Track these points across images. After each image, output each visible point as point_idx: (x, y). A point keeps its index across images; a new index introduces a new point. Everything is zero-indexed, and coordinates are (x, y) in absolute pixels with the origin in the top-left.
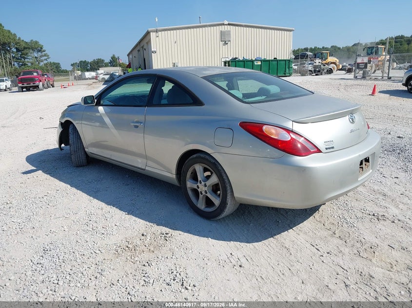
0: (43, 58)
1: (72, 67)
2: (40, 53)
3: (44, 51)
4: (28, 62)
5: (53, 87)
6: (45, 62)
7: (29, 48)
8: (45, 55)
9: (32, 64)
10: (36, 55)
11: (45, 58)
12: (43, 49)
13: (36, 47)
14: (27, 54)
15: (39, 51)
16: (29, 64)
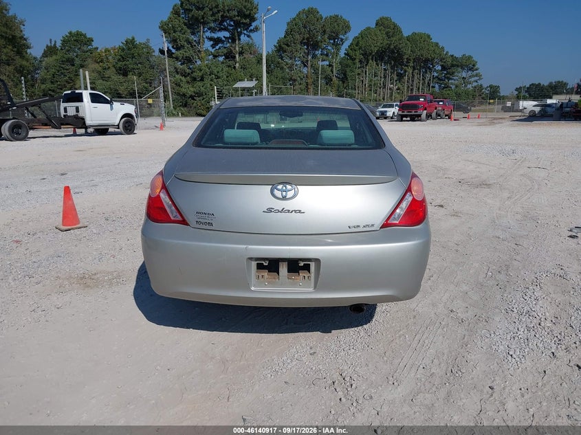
0: (473, 79)
1: (517, 93)
2: (470, 72)
3: (477, 70)
4: (452, 84)
5: (449, 118)
6: (475, 84)
7: (458, 66)
8: (476, 75)
9: (457, 86)
10: (464, 75)
11: (476, 78)
12: (476, 67)
13: (468, 64)
14: (453, 73)
15: (470, 69)
16: (453, 87)
